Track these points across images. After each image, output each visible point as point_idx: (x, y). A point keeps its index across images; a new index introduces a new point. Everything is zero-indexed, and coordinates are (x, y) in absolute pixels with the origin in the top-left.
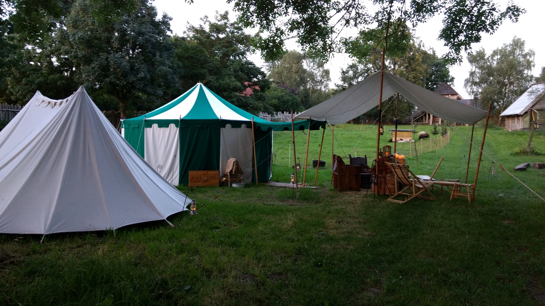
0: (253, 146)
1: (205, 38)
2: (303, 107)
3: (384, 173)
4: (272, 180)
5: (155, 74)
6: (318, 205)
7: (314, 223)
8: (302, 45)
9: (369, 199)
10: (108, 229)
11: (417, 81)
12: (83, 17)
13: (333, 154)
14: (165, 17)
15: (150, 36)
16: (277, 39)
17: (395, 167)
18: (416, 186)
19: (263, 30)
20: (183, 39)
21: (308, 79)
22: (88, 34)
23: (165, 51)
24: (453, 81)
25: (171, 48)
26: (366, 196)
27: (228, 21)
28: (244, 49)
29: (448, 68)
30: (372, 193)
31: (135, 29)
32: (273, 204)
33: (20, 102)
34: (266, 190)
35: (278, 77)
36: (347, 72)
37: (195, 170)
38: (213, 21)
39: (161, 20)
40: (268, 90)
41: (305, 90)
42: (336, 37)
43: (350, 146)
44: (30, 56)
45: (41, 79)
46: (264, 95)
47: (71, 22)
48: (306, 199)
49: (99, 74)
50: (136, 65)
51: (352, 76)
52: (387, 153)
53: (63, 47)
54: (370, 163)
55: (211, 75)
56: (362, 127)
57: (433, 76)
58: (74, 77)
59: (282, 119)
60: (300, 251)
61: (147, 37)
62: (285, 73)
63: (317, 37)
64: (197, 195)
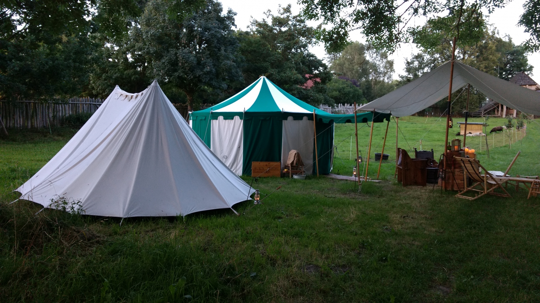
0: (314, 138)
1: (267, 32)
2: (364, 99)
3: (452, 167)
4: (333, 172)
5: (220, 68)
6: (382, 199)
7: (378, 217)
8: (367, 36)
9: (435, 195)
10: (178, 215)
11: (489, 71)
12: (156, 15)
13: (397, 147)
14: (230, 12)
15: (216, 32)
16: (341, 30)
17: (465, 162)
18: (487, 182)
19: (327, 22)
20: (247, 33)
21: (371, 71)
22: (159, 31)
23: (230, 45)
24: (532, 70)
25: (235, 43)
26: (432, 191)
27: (291, 14)
28: (306, 42)
29: (526, 57)
30: (439, 188)
31: (202, 25)
32: (334, 196)
33: (100, 96)
34: (327, 183)
35: (340, 68)
36: (412, 62)
37: (257, 161)
38: (276, 14)
39: (226, 15)
40: (330, 82)
41: (367, 81)
42: (404, 27)
43: (414, 140)
44: (109, 53)
45: (118, 75)
46: (325, 87)
47: (145, 20)
48: (368, 193)
49: (168, 69)
50: (202, 59)
51: (417, 66)
52: (456, 148)
53: (137, 44)
54: (437, 157)
55: (273, 68)
56: (427, 119)
57: (508, 65)
58: (146, 72)
59: (342, 111)
60: (364, 245)
61: (213, 32)
62: (347, 65)
63: (383, 27)
64: (260, 185)
